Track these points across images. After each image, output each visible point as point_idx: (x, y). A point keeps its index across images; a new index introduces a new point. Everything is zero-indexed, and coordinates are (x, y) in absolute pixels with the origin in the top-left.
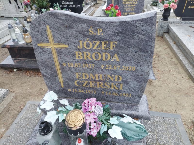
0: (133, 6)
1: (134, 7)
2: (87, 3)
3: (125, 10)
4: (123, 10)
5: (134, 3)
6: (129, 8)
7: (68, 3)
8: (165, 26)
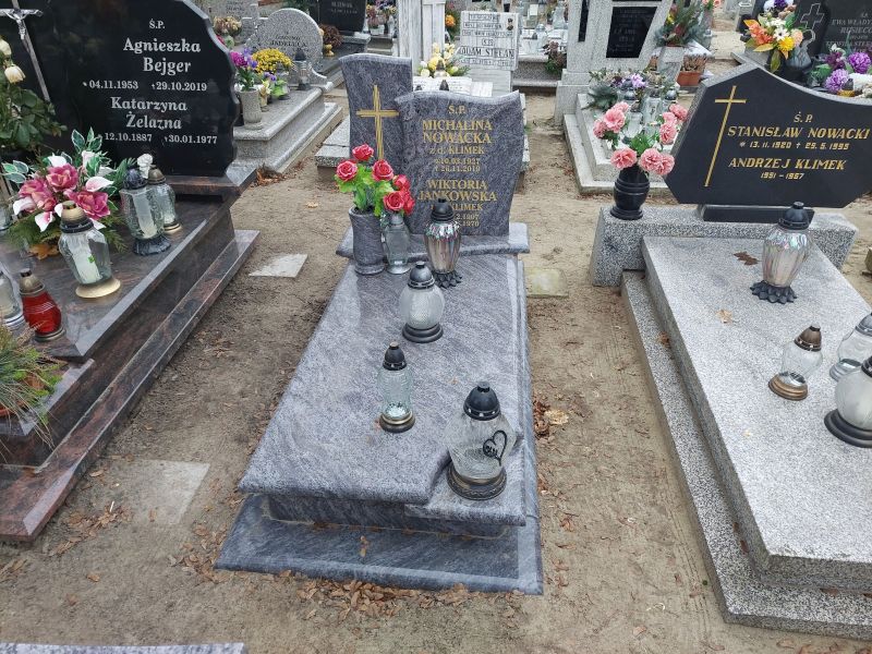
0: (471, 151)
1: (478, 156)
2: (304, 80)
3: (436, 168)
4: (427, 167)
5: (476, 137)
6: (453, 161)
7: (157, 124)
8: (627, 246)
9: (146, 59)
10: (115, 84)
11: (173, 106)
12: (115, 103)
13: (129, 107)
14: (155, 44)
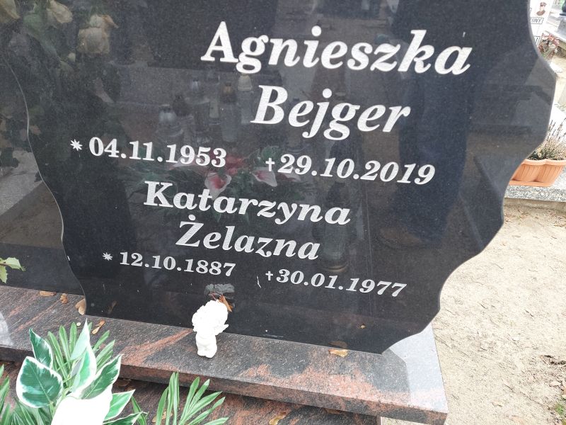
9: (267, 90)
10: (160, 151)
11: (310, 212)
12: (154, 194)
13: (189, 205)
14: (312, 46)
